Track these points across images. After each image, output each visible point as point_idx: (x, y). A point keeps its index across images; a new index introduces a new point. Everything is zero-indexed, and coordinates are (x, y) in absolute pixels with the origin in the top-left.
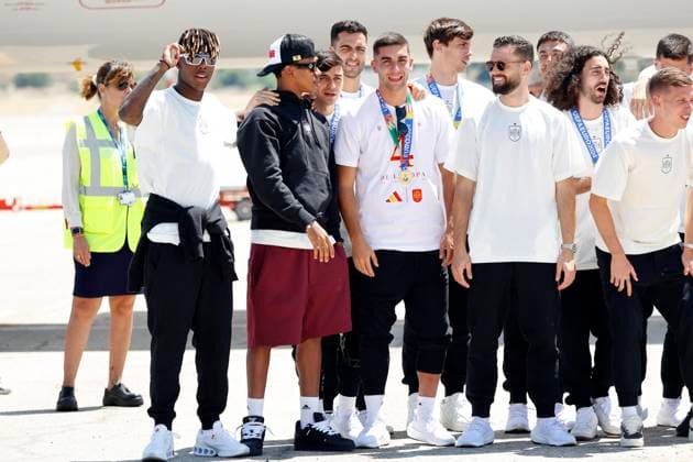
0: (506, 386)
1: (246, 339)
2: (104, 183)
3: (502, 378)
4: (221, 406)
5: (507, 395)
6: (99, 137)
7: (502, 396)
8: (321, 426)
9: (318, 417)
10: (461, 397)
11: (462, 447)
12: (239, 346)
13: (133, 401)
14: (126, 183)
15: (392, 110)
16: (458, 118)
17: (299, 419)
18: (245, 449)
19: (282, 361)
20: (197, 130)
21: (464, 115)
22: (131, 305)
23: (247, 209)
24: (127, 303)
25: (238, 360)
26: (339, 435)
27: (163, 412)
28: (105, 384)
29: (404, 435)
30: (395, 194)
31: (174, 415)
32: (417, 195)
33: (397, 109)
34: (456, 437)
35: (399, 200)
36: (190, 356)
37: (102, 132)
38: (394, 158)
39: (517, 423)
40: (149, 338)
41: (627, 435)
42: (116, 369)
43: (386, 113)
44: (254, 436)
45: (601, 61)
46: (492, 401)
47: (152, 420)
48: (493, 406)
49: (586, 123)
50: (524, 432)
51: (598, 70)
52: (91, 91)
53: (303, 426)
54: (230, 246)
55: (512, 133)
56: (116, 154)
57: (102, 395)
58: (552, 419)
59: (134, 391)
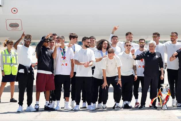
0: (82, 99)
1: (36, 90)
2: (7, 62)
3: (81, 98)
4: (31, 102)
5: (82, 101)
6: (7, 54)
7: (81, 101)
8: (49, 106)
9: (49, 105)
10: (74, 101)
11: (74, 110)
12: (34, 92)
13: (16, 101)
14: (11, 62)
15: (62, 49)
16: (74, 51)
17: (45, 105)
18: (35, 110)
19: (42, 94)
20: (28, 53)
21: (76, 50)
22: (14, 84)
23: (36, 67)
24: (13, 83)
25: (34, 94)
26: (52, 108)
27: (21, 103)
28: (10, 98)
29: (64, 108)
30: (63, 64)
31: (23, 104)
32: (66, 64)
33: (63, 49)
34: (73, 108)
35: (63, 65)
36: (25, 94)
37: (7, 53)
38: (62, 58)
39: (84, 106)
40: (19, 90)
41: (103, 108)
42: (12, 95)
43: (61, 50)
44: (37, 108)
45: (106, 42)
46: (80, 102)
47: (19, 105)
48: (80, 103)
49: (103, 53)
50: (86, 108)
51: (105, 44)
52: (5, 45)
53: (46, 106)
54: (33, 74)
55: (84, 54)
56: (10, 57)
57: (10, 100)
58: (90, 105)
59: (15, 99)
